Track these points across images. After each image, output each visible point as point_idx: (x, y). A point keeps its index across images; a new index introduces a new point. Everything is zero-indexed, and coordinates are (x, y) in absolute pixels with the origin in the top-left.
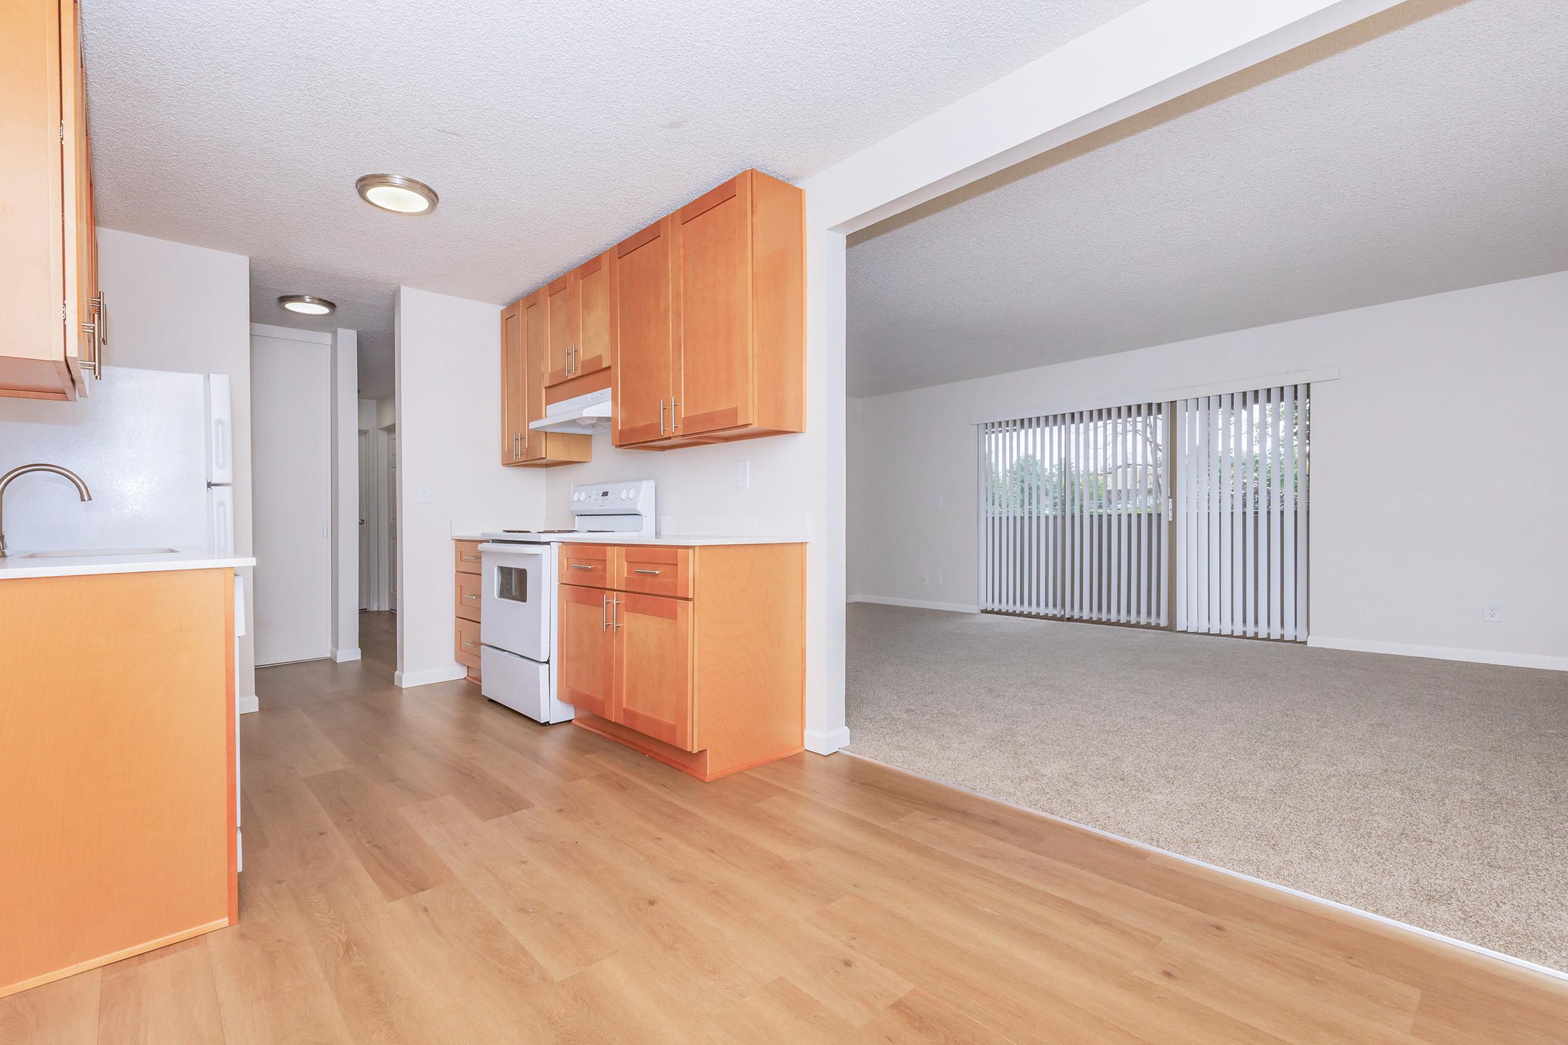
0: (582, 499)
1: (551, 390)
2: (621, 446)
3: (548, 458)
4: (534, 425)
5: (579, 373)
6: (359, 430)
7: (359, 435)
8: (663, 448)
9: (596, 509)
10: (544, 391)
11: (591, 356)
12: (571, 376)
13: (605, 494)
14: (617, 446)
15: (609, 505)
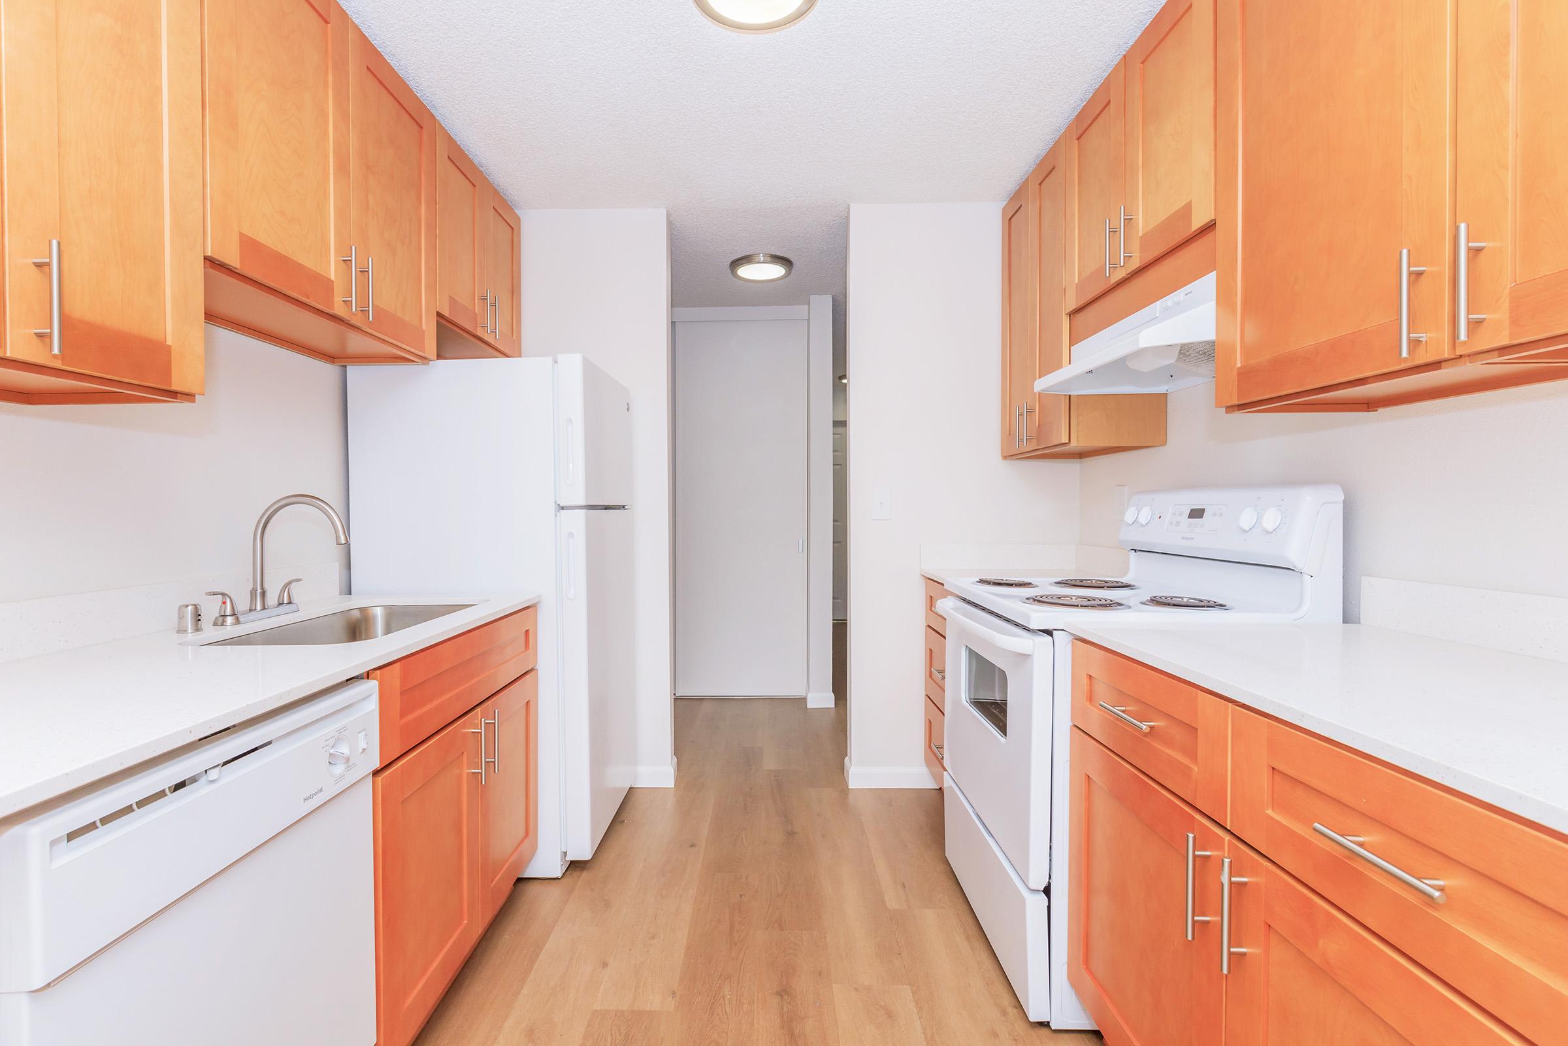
0: (1143, 519)
1: (1080, 317)
2: (1241, 407)
3: (1074, 443)
4: (1041, 385)
5: (1135, 264)
6: (833, 421)
7: (833, 426)
8: (1369, 405)
9: (1172, 542)
10: (1065, 321)
11: (1163, 215)
12: (1120, 274)
13: (1196, 513)
14: (1230, 409)
15: (1202, 537)
